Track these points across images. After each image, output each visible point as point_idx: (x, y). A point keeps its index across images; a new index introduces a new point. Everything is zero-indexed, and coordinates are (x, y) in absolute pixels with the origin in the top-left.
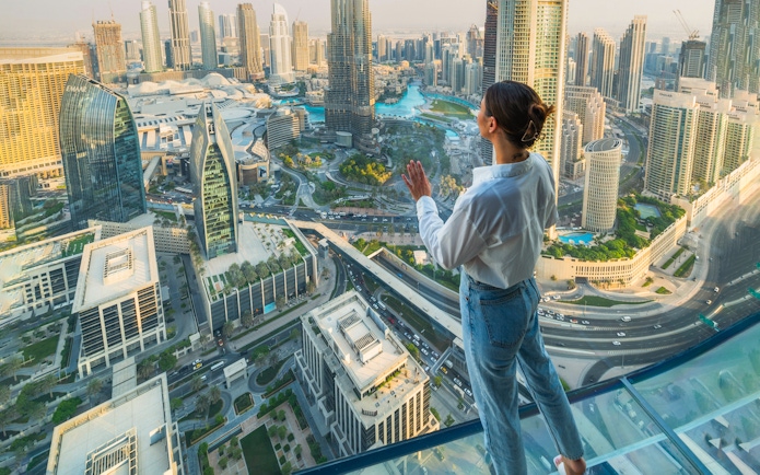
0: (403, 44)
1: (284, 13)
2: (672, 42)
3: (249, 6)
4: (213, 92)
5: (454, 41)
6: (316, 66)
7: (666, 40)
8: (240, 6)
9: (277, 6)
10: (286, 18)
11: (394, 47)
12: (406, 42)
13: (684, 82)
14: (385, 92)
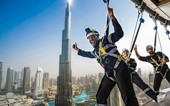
0: (80, 78)
1: (42, 70)
2: (146, 74)
3: (28, 68)
4: (8, 100)
5: (95, 77)
6: (51, 87)
7: (145, 74)
8: (25, 68)
9: (39, 68)
10: (42, 72)
11: (77, 79)
12: (81, 78)
13: (151, 84)
14: (75, 94)
